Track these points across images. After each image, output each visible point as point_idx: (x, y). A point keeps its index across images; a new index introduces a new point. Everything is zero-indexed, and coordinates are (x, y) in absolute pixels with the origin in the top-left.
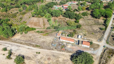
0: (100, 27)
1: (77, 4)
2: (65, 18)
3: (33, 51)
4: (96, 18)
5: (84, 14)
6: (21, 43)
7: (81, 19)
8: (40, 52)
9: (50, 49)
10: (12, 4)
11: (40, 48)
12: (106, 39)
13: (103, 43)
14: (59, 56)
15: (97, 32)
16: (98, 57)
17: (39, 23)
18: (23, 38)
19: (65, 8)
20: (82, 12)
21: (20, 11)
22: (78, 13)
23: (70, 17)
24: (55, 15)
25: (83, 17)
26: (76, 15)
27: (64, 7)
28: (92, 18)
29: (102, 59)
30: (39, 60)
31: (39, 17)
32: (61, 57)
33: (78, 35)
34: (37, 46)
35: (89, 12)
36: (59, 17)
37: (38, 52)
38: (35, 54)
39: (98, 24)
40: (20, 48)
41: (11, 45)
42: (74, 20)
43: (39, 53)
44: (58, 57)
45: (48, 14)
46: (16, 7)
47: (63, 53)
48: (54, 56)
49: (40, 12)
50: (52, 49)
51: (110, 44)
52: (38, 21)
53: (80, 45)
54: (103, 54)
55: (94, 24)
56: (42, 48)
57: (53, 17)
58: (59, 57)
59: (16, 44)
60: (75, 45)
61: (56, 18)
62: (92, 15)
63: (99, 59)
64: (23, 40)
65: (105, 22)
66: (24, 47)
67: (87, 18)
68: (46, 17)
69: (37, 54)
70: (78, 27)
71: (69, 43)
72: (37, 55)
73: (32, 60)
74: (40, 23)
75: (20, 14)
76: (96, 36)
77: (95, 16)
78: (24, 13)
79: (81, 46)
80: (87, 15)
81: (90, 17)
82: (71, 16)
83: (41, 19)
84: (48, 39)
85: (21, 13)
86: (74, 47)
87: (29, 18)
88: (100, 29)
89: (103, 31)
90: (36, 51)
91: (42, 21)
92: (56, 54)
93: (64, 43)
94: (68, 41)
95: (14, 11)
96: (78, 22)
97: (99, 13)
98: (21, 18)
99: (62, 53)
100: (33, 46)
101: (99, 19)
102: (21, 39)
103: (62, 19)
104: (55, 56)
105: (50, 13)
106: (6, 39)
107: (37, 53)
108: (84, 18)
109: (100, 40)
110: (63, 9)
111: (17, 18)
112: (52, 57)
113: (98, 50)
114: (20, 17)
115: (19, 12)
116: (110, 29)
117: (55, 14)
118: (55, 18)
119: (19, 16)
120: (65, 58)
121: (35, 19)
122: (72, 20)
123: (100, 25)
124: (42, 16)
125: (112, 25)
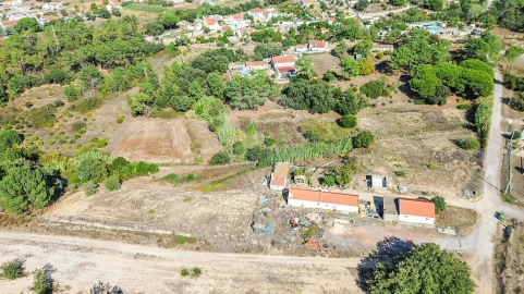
0: (453, 138)
1: (333, 53)
2: (288, 110)
3: (162, 264)
4: (428, 102)
5: (373, 90)
6: (96, 235)
7: (364, 111)
8: (199, 266)
9: (248, 251)
10: (28, 67)
11: (198, 249)
12: (496, 182)
13: (488, 203)
14: (302, 279)
15: (447, 160)
16: (485, 263)
17: (171, 141)
18: (103, 209)
19: (281, 70)
20: (359, 81)
21: (73, 95)
22: (344, 86)
23: (311, 106)
24: (242, 101)
25: (371, 101)
26: (337, 94)
27: (277, 65)
28: (412, 106)
29: (509, 271)
31: (167, 116)
32: (312, 280)
33: (369, 177)
34: (177, 241)
35: (394, 80)
36: (261, 111)
37: (190, 266)
38: (177, 277)
39: (442, 125)
40: (93, 257)
41: (44, 245)
42: (336, 116)
43: (197, 272)
44: (295, 283)
45: (207, 101)
46: (52, 82)
47: (318, 261)
48: (271, 279)
49: (169, 93)
50: (260, 249)
51: (521, 205)
52: (163, 135)
53: (388, 217)
54: (506, 250)
55: (428, 128)
56: (207, 247)
57: (237, 113)
58: (302, 283)
59: (68, 239)
60: (364, 221)
61: (247, 113)
62: (410, 91)
63: (491, 273)
64: (101, 217)
65: (471, 114)
66: (112, 252)
67: (388, 106)
68: (199, 111)
69: (186, 279)
70: (361, 142)
71: (334, 214)
72: (187, 284)
74: (175, 142)
75: (74, 107)
76: (450, 174)
77: (423, 93)
78: (93, 104)
79: (395, 223)
80: (385, 94)
81: (400, 99)
82: (318, 98)
83: (177, 125)
84: (227, 202)
85: (76, 103)
86: (361, 230)
87: (120, 122)
88: (458, 143)
89: (471, 152)
90: (179, 265)
91: (183, 130)
92: (284, 271)
93: (313, 217)
94: (331, 207)
95: (43, 96)
96: (353, 124)
97: (438, 82)
98: (79, 127)
99: (308, 260)
100: (160, 241)
101: (439, 104)
102: (94, 215)
103: (274, 116)
104: (279, 282)
105: (216, 96)
106: (14, 222)
107: (184, 273)
108: (373, 106)
109: (474, 189)
110: (273, 76)
111: (56, 126)
112: (266, 285)
113: (474, 232)
114: (72, 121)
115: (65, 101)
116: (501, 141)
117: (243, 95)
118: (241, 114)
119: (66, 118)
120: (333, 286)
121: (149, 127)
122: (324, 117)
123: (452, 128)
124: (178, 108)
125: (504, 125)
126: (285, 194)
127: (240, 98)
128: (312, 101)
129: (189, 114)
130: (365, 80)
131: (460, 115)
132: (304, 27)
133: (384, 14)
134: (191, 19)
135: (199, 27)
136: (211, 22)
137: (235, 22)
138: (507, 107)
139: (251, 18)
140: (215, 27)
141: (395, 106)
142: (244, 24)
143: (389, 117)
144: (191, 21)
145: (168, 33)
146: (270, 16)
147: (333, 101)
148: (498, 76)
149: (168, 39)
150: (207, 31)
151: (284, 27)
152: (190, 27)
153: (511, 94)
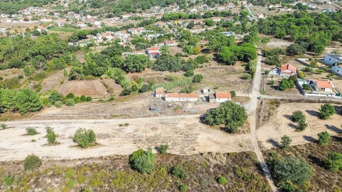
0: (240, 76)
1: (179, 46)
2: (158, 72)
3: (108, 124)
4: (228, 64)
5: (201, 60)
6: (70, 118)
7: (197, 69)
8: (127, 123)
9: (150, 117)
11: (125, 118)
12: (258, 88)
13: (254, 95)
15: (237, 83)
17: (95, 89)
18: (70, 111)
19: (152, 54)
20: (193, 57)
21: (27, 72)
22: (186, 59)
23: (170, 69)
24: (133, 67)
25: (200, 65)
26: (183, 62)
27: (150, 52)
28: (220, 66)
29: (262, 112)
30: (131, 135)
31: (91, 79)
32: (180, 122)
33: (202, 91)
34: (114, 117)
35: (211, 56)
36: (143, 73)
37: (123, 123)
38: (118, 127)
39: (234, 72)
40: (71, 125)
41: (44, 123)
42: (183, 73)
43: (127, 125)
44: (173, 124)
45: (113, 71)
47: (182, 116)
48: (162, 123)
49: (90, 67)
50: (155, 116)
51: (268, 94)
52: (90, 87)
53: (211, 100)
54: (261, 107)
55: (228, 74)
56: (129, 117)
57: (130, 74)
58: (176, 123)
59: (56, 121)
60: (201, 103)
61: (136, 74)
62: (219, 60)
64: (70, 113)
65: (247, 68)
66: (82, 123)
67: (209, 67)
68: (109, 74)
69: (122, 127)
71: (188, 102)
72: (123, 129)
73: (114, 137)
74: (98, 90)
75: (30, 79)
77: (225, 60)
79: (214, 103)
80: (207, 61)
81: (214, 64)
83: (97, 83)
84: (135, 103)
85: (31, 77)
86: (200, 106)
87: (62, 83)
88: (242, 78)
89: (248, 80)
90: (117, 123)
91: (101, 85)
92: (167, 120)
93: (178, 104)
94: (185, 100)
95: (8, 74)
96: (192, 75)
97: (232, 54)
98: (37, 87)
99: (178, 117)
100: (105, 117)
101: (233, 64)
102: (66, 113)
103: (151, 75)
104: (166, 124)
105: (118, 67)
106: (22, 118)
108: (202, 67)
109: (249, 91)
111: (22, 87)
112: (160, 125)
113: (248, 103)
114: (32, 85)
115: (24, 76)
116: (261, 76)
117: (134, 64)
118: (133, 74)
119: (27, 83)
120: (190, 123)
121: (80, 84)
122: (177, 73)
123: (239, 73)
124: (96, 74)
125: (262, 70)
126: (163, 98)
127: (132, 65)
128: (171, 66)
129: (103, 76)
130: (196, 56)
131: (243, 68)
132: (161, 37)
133: (204, 30)
134: (94, 33)
135: (100, 37)
136: (108, 35)
137: (121, 34)
138: (264, 64)
139: (130, 33)
140: (110, 38)
141: (212, 66)
142: (127, 36)
143: (210, 71)
144: (95, 35)
145: (81, 41)
146: (141, 31)
147: (181, 66)
148: (260, 53)
149: (82, 44)
150: (105, 39)
151: (150, 37)
152: (95, 38)
153: (264, 59)
